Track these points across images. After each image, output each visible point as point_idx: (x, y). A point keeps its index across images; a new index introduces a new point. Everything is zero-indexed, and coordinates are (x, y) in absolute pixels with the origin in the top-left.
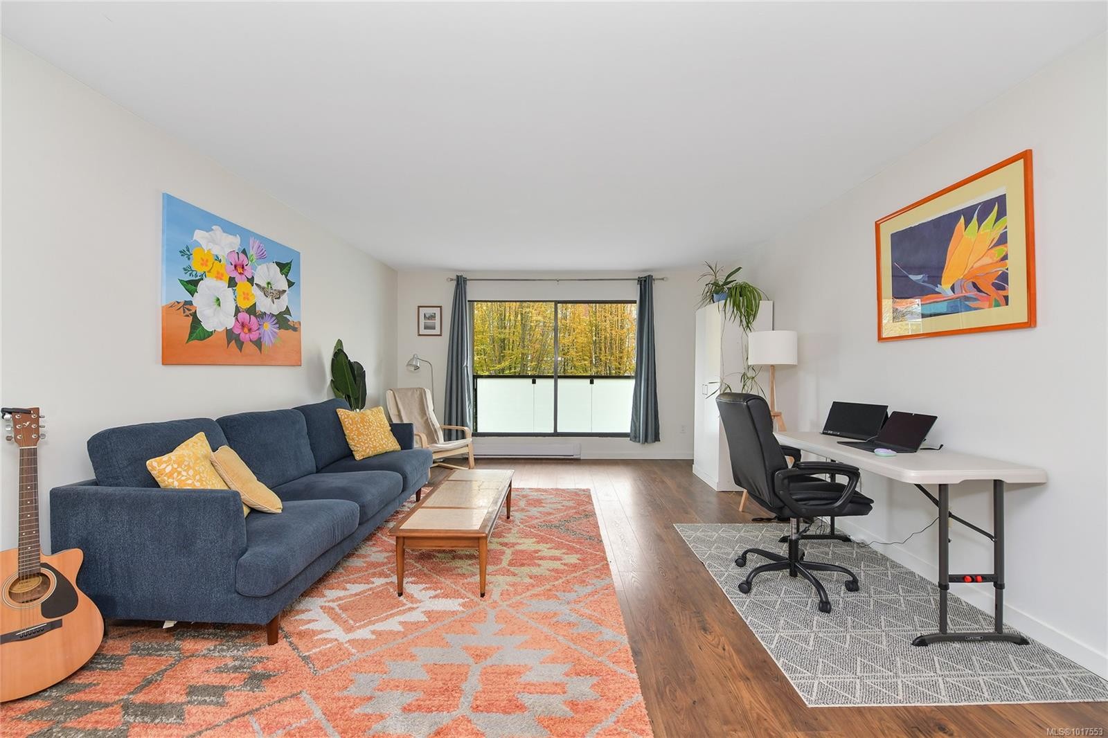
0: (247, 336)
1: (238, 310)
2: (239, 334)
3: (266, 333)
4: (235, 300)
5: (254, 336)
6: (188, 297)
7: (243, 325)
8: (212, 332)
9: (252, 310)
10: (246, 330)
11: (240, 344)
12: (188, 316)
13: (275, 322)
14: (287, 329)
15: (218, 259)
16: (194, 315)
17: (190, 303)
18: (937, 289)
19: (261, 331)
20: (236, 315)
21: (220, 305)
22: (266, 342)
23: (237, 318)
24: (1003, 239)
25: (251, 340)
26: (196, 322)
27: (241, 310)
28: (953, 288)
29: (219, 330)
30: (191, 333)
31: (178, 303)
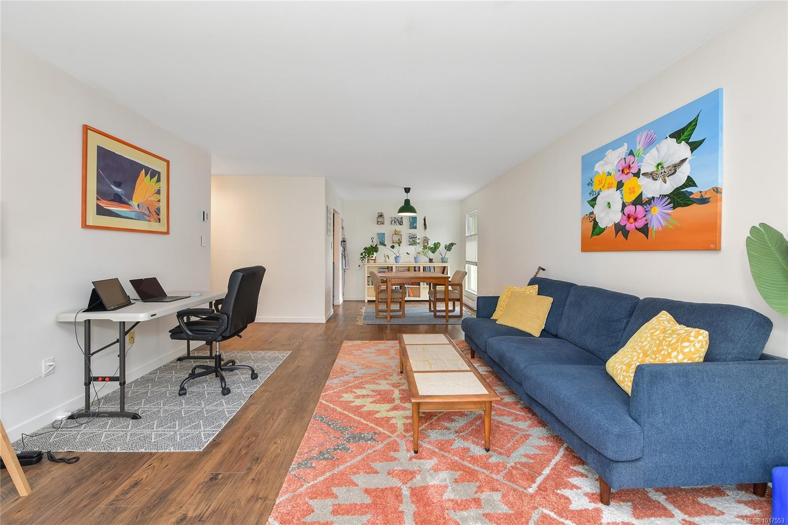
0: (633, 225)
1: (624, 205)
2: (626, 225)
3: (654, 217)
4: (622, 198)
5: (640, 224)
6: (590, 209)
7: (629, 217)
8: (604, 228)
9: (638, 201)
10: (632, 220)
11: (626, 234)
12: (591, 221)
13: (667, 203)
14: (688, 205)
15: (609, 174)
16: (595, 220)
17: (592, 213)
18: (130, 203)
19: (649, 216)
20: (623, 210)
21: (610, 207)
22: (654, 226)
23: (623, 213)
24: (158, 192)
25: (636, 228)
26: (596, 224)
27: (627, 204)
28: (138, 206)
29: (609, 226)
30: (593, 231)
31: (587, 215)
